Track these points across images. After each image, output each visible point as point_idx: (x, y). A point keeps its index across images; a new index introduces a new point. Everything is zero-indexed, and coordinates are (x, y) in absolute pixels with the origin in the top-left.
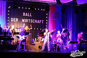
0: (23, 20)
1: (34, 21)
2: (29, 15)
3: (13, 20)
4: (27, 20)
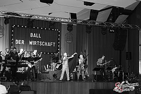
0: (31, 43)
1: (44, 44)
2: (38, 36)
3: (18, 42)
4: (35, 43)
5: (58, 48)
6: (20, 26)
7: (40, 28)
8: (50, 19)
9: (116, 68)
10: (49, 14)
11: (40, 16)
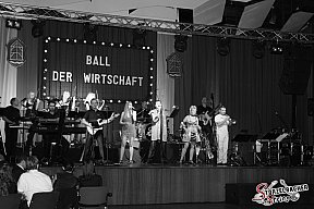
0: (87, 78)
1: (117, 80)
2: (104, 62)
3: (57, 76)
4: (96, 78)
5: (150, 89)
6: (63, 40)
7: (108, 44)
8: (135, 23)
9: (285, 135)
10: (130, 11)
11: (112, 17)
